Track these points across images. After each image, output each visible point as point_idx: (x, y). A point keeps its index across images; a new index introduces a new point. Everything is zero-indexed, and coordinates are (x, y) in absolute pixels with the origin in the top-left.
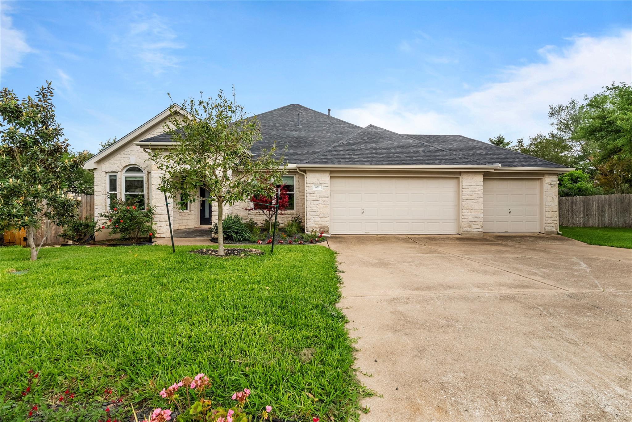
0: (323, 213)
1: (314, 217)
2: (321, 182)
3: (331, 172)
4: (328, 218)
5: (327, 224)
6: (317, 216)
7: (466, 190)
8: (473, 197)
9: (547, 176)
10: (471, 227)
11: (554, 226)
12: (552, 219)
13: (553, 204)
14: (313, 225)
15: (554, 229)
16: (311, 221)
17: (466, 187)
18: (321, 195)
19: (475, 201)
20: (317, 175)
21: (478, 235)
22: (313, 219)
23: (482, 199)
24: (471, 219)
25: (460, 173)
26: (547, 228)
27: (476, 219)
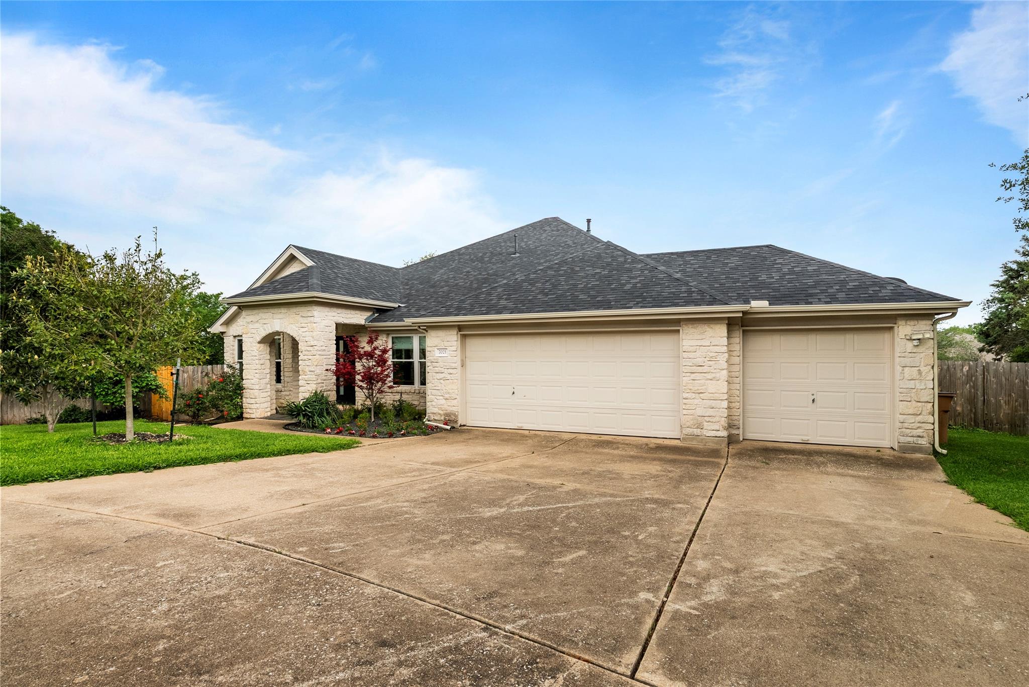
0: (449, 393)
1: (438, 397)
2: (446, 344)
3: (460, 328)
4: (456, 401)
5: (454, 409)
6: (441, 397)
7: (691, 355)
8: (705, 369)
9: (901, 323)
10: (700, 426)
11: (925, 435)
12: (919, 418)
13: (920, 386)
14: (436, 410)
15: (924, 442)
16: (434, 403)
17: (691, 349)
18: (446, 364)
19: (709, 376)
20: (441, 333)
21: (716, 443)
22: (436, 400)
23: (725, 372)
24: (700, 412)
25: (678, 322)
26: (902, 439)
27: (710, 412)
